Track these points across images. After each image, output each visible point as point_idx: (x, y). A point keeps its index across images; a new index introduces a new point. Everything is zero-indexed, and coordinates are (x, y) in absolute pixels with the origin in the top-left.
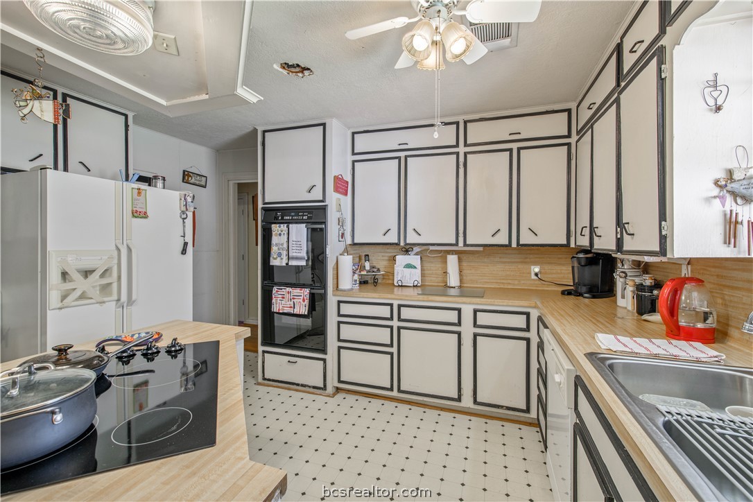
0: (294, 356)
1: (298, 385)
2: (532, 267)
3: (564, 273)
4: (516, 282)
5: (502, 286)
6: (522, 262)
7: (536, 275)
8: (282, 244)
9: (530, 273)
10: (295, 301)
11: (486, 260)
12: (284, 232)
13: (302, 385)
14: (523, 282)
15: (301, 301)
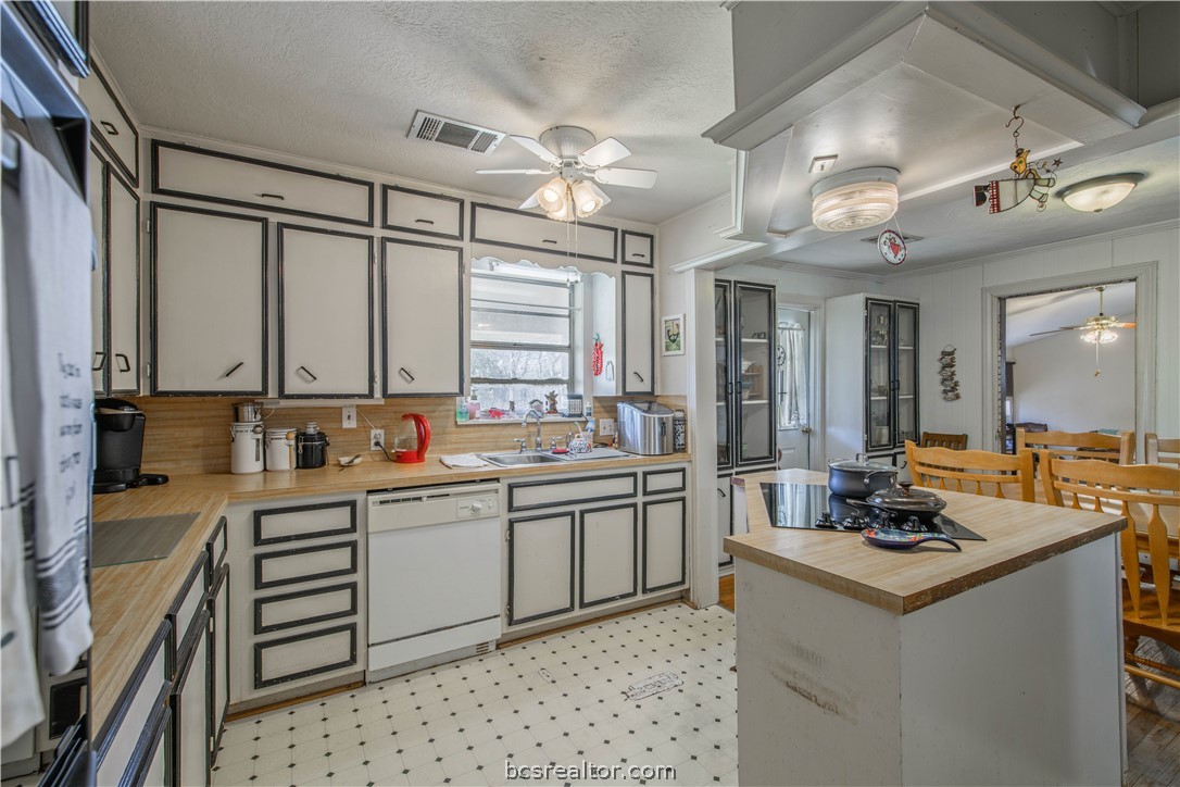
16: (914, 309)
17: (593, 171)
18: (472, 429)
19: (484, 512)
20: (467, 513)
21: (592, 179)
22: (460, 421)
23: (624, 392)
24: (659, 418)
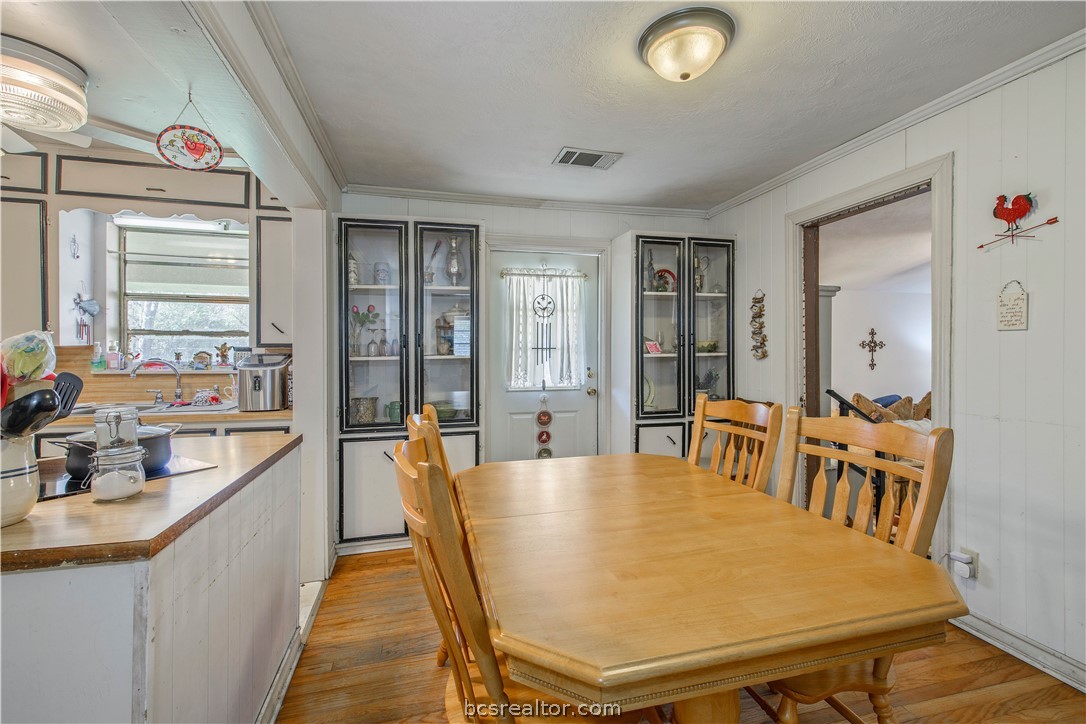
16: (727, 246)
18: (112, 379)
22: (94, 371)
23: (259, 345)
24: (251, 371)
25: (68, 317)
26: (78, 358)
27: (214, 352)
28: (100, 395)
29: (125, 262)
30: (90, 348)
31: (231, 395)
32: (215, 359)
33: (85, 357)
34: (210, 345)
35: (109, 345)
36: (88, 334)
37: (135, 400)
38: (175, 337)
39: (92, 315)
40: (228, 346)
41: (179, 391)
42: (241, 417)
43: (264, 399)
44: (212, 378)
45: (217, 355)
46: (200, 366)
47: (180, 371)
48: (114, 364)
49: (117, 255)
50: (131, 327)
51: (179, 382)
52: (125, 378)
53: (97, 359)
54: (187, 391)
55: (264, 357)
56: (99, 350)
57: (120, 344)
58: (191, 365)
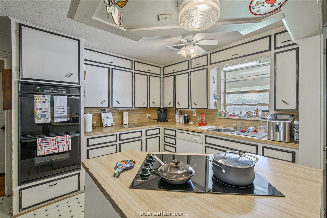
0: (55, 180)
1: (58, 197)
2: (147, 114)
3: (155, 115)
4: (143, 120)
5: (139, 122)
6: (144, 113)
7: (148, 117)
8: (47, 109)
9: (146, 117)
10: (59, 144)
11: (134, 113)
12: (48, 100)
13: (62, 196)
14: (145, 120)
15: (65, 143)
17: (198, 42)
18: (222, 119)
19: (197, 141)
20: (193, 140)
21: (198, 45)
22: (218, 117)
23: (275, 109)
24: (273, 122)
25: (212, 100)
26: (214, 112)
27: (253, 112)
28: (219, 124)
29: (226, 82)
30: (217, 110)
31: (261, 129)
32: (254, 114)
33: (216, 112)
34: (252, 109)
35: (222, 109)
36: (217, 106)
37: (228, 127)
38: (240, 106)
39: (218, 100)
40: (259, 109)
41: (242, 125)
42: (269, 142)
43: (280, 136)
44: (253, 122)
45: (255, 113)
46: (248, 117)
47: (242, 118)
48: (223, 115)
49: (223, 80)
50: (227, 103)
51: (242, 122)
52: (226, 119)
53: (219, 113)
54: (244, 125)
55: (277, 116)
56: (219, 110)
57: (224, 109)
58: (245, 116)
